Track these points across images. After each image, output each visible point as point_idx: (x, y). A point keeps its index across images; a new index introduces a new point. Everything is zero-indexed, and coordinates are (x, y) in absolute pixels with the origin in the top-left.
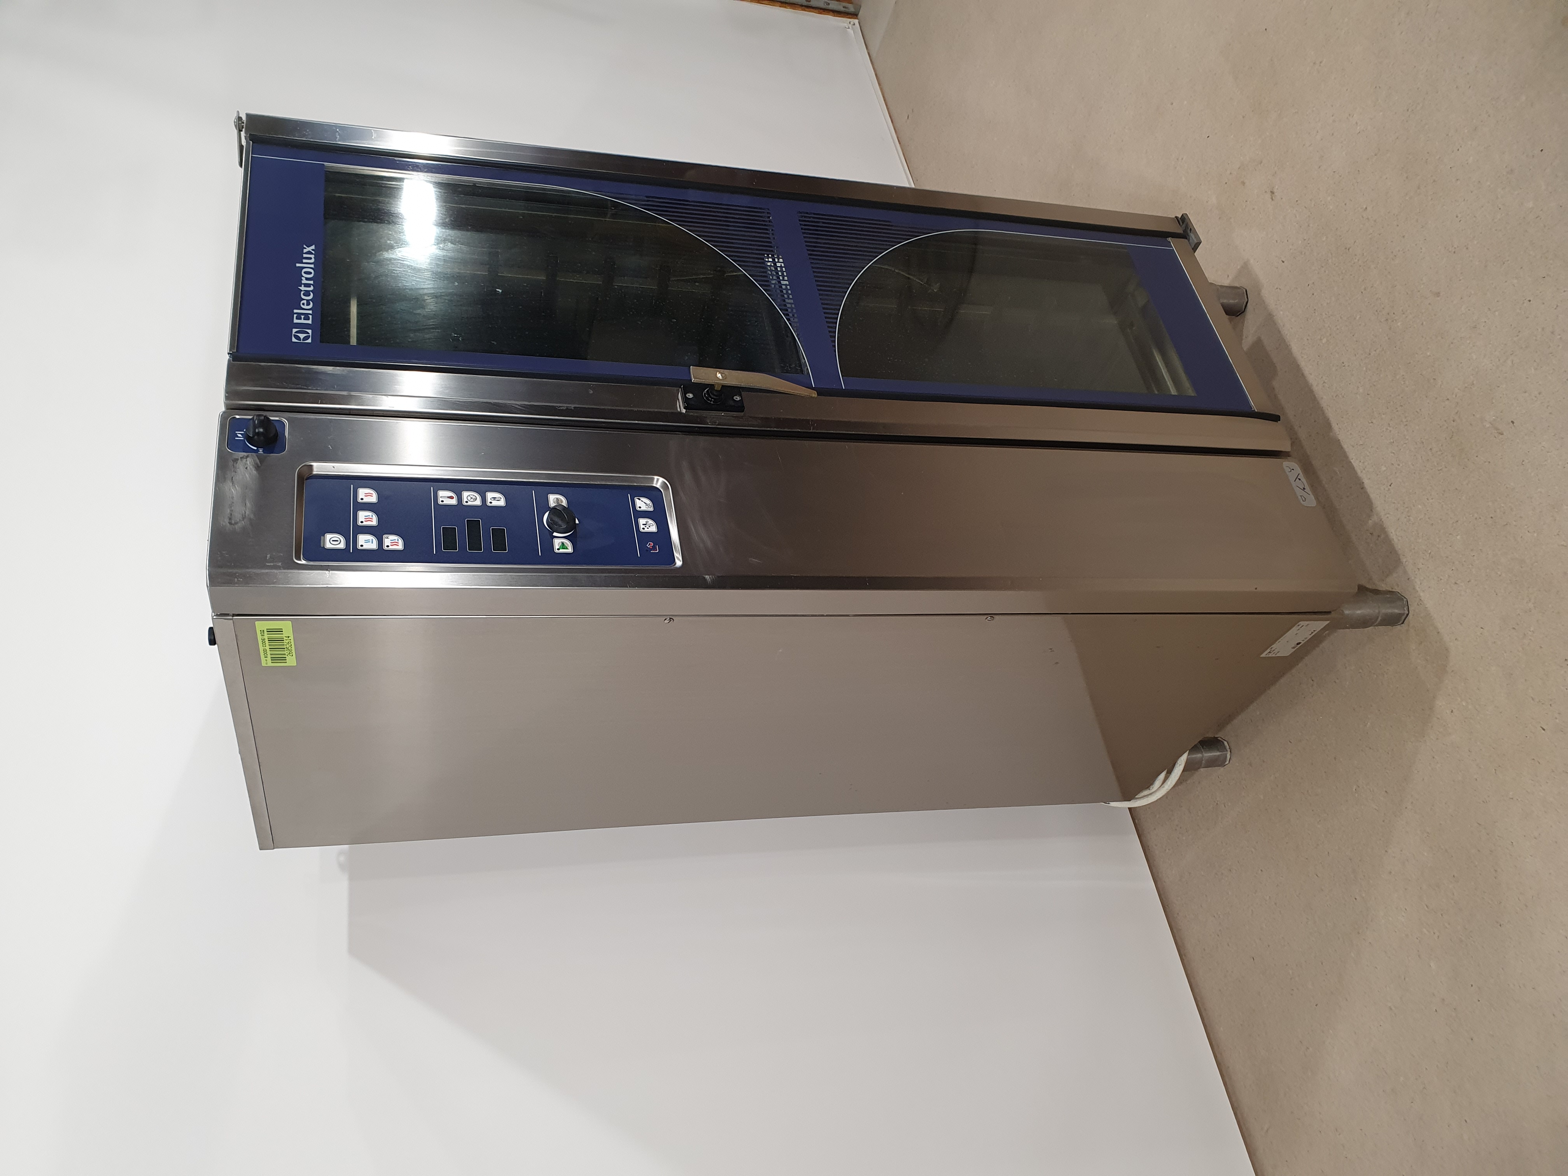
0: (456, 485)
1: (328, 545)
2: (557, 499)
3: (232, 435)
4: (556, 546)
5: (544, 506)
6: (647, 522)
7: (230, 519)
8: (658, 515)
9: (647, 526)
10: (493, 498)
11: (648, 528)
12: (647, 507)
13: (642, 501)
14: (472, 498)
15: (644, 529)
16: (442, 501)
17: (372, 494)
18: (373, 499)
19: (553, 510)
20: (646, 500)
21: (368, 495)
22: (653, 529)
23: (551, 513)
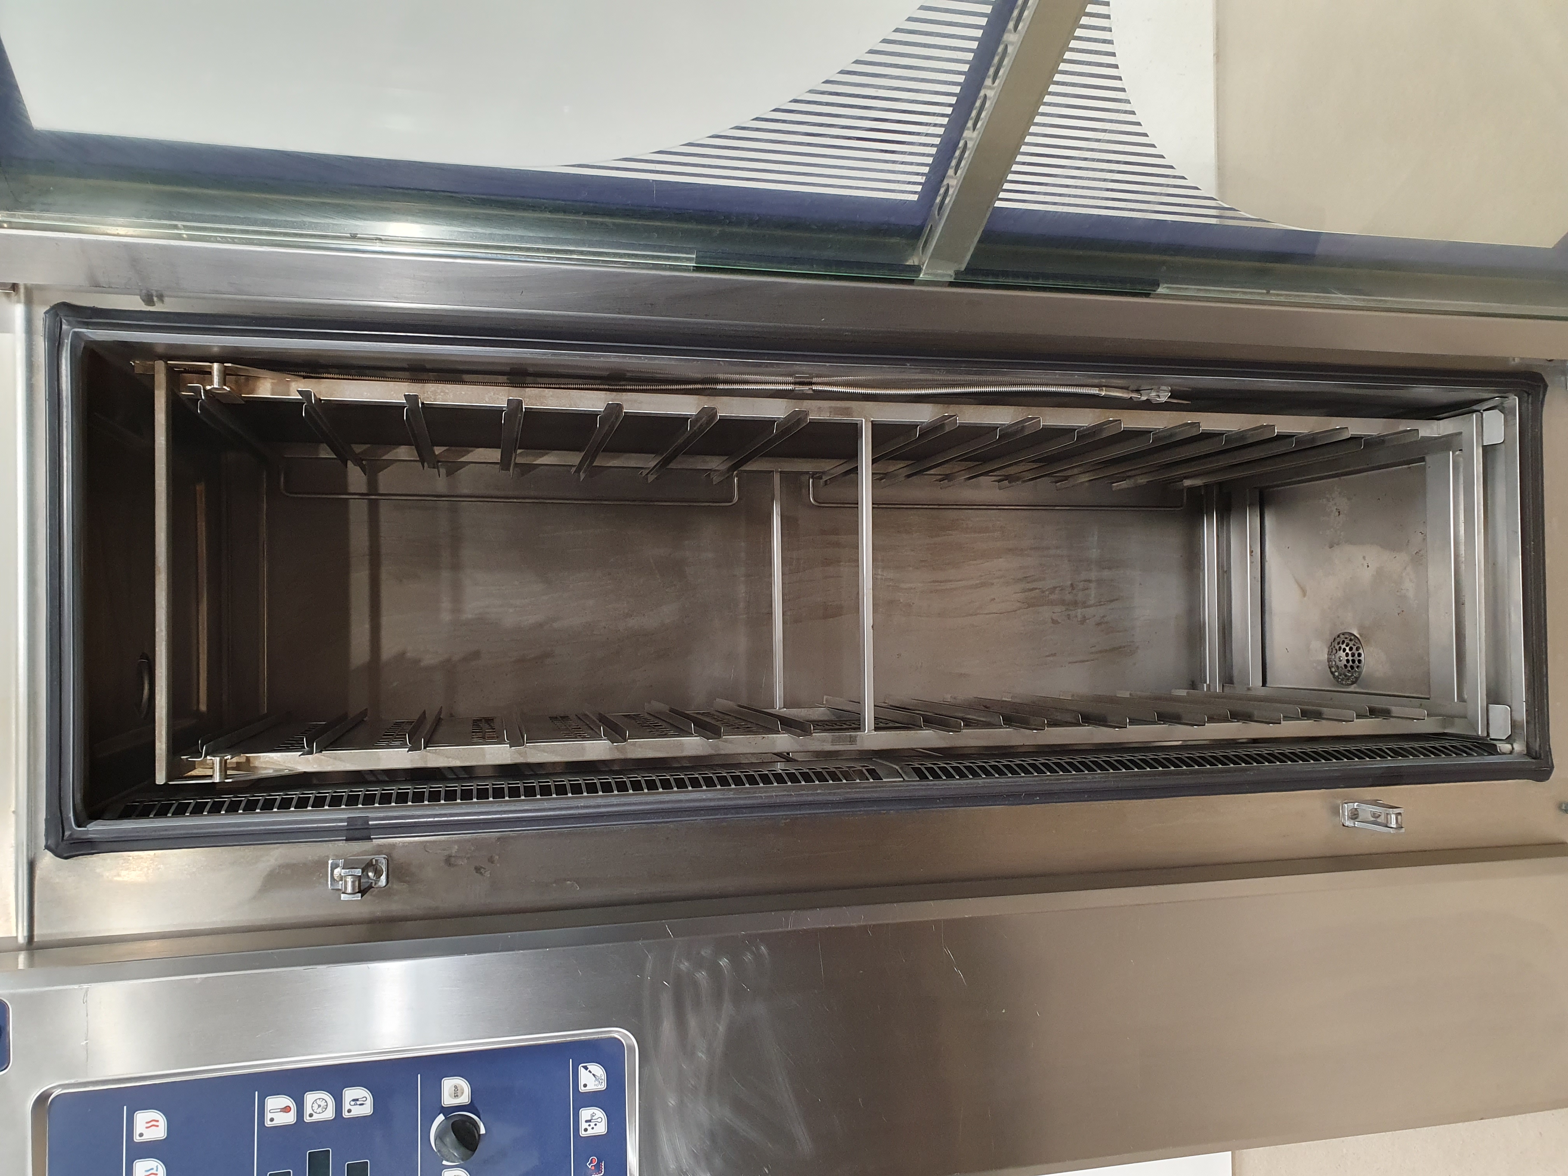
0: (295, 1083)
2: (456, 1087)
5: (434, 1106)
6: (592, 1115)
8: (610, 1101)
9: (592, 1124)
10: (354, 1100)
11: (593, 1128)
12: (597, 1083)
13: (590, 1071)
14: (319, 1106)
15: (586, 1130)
16: (272, 1120)
17: (158, 1121)
18: (159, 1132)
19: (447, 1111)
20: (597, 1070)
21: (152, 1124)
22: (601, 1128)
23: (444, 1118)
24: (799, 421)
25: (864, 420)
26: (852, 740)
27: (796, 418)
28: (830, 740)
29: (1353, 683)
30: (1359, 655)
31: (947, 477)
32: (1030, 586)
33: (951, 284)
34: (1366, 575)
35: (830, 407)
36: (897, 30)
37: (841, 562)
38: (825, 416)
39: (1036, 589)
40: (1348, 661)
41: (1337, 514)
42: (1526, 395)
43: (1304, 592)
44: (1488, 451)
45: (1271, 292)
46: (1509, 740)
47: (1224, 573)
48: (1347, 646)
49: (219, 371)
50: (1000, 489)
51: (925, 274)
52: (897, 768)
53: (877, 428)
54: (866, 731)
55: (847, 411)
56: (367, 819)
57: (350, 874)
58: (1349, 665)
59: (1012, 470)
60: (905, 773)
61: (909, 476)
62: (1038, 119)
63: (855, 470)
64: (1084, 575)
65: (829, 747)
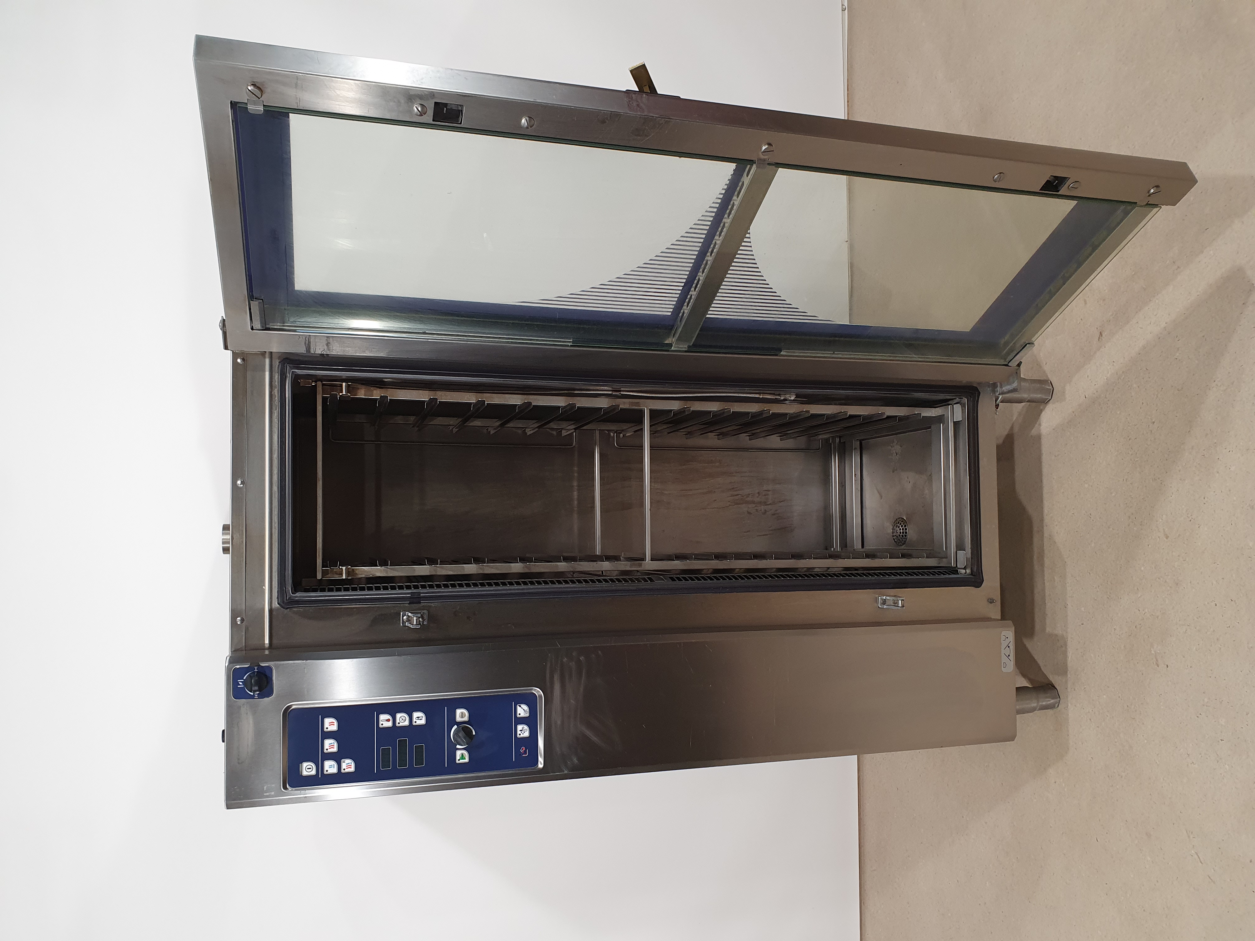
0: (392, 709)
1: (305, 773)
2: (462, 713)
3: (235, 683)
4: (458, 757)
5: (452, 721)
6: (523, 728)
7: (238, 759)
8: (531, 721)
9: (523, 732)
10: (417, 717)
11: (523, 734)
12: (525, 713)
13: (522, 708)
14: (402, 719)
15: (520, 734)
16: (382, 724)
17: (334, 723)
18: (334, 728)
19: (458, 724)
20: (525, 707)
21: (331, 724)
22: (526, 734)
23: (457, 727)
24: (614, 409)
25: (646, 408)
26: (640, 565)
27: (613, 408)
28: (629, 565)
29: (903, 544)
30: (906, 529)
31: (689, 433)
32: (736, 493)
33: (686, 352)
34: (909, 486)
35: (630, 402)
36: (662, 252)
37: (631, 479)
38: (627, 406)
39: (739, 495)
40: (900, 533)
41: (896, 454)
42: (969, 397)
43: (881, 497)
44: (956, 424)
45: (835, 353)
46: (965, 568)
47: (842, 485)
48: (900, 525)
49: (345, 386)
50: (718, 440)
51: (674, 347)
52: (662, 577)
53: (651, 411)
54: (647, 561)
55: (638, 403)
56: (420, 593)
57: (416, 616)
58: (901, 535)
59: (724, 430)
60: (665, 579)
61: (669, 433)
62: (724, 283)
63: (642, 430)
64: (765, 488)
65: (628, 568)
